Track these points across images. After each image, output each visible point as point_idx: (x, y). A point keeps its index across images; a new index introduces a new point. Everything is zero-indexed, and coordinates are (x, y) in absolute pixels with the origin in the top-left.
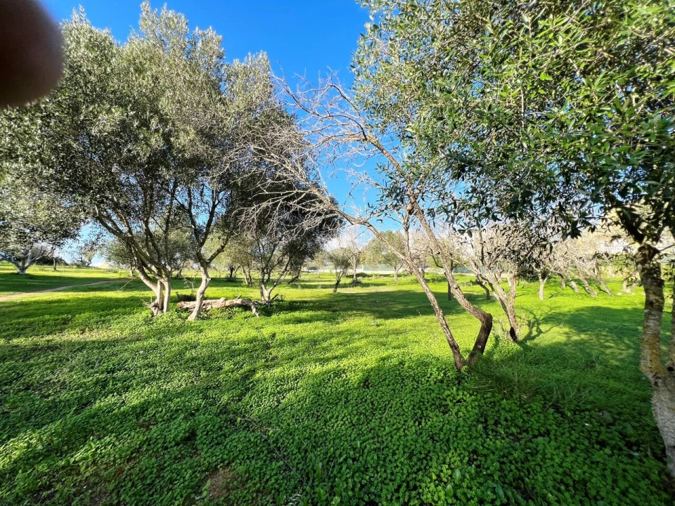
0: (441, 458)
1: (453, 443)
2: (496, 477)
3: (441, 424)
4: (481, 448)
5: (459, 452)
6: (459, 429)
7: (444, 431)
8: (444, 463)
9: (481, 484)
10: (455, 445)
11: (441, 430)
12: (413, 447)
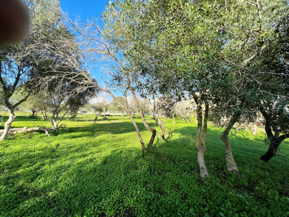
0: (133, 188)
1: (139, 180)
2: (152, 190)
3: (134, 174)
4: (148, 180)
5: (140, 183)
6: (141, 175)
7: (136, 176)
8: (134, 189)
9: (147, 194)
10: (139, 181)
11: (134, 176)
12: (123, 186)
